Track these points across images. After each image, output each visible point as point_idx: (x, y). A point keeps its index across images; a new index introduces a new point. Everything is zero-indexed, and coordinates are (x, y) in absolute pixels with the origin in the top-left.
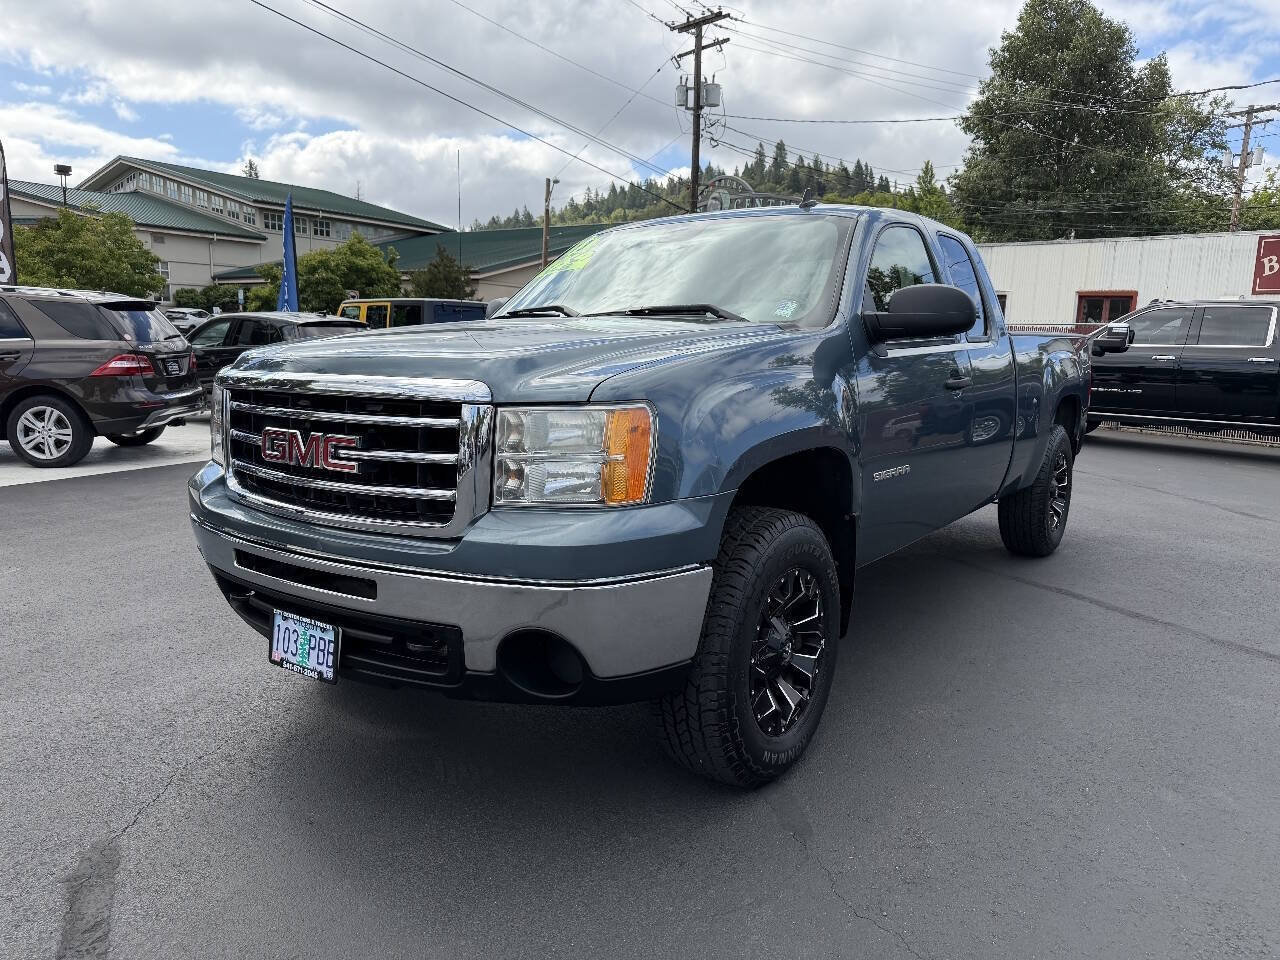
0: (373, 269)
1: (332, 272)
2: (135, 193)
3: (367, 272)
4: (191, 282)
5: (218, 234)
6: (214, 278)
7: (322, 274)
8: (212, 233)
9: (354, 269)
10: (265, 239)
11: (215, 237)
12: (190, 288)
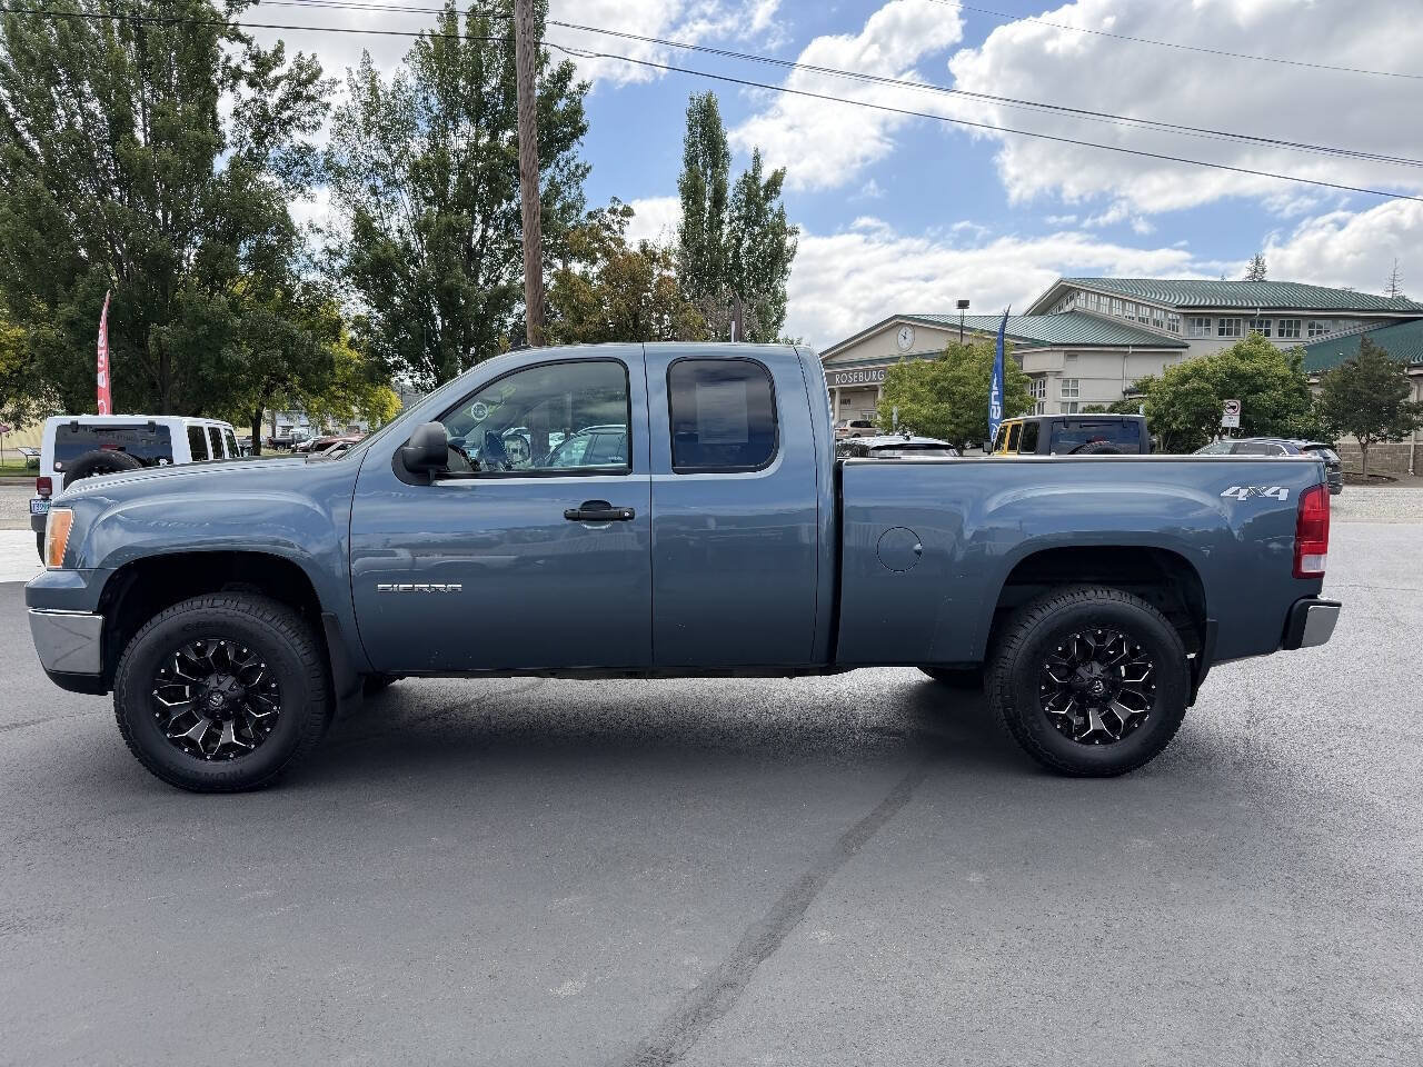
0: (1260, 373)
1: (1207, 380)
2: (1072, 311)
3: (1252, 377)
4: (1099, 399)
5: (1134, 346)
6: (1125, 393)
7: (1195, 383)
8: (1127, 346)
9: (1234, 375)
10: (1187, 347)
11: (1131, 350)
12: (1098, 404)
